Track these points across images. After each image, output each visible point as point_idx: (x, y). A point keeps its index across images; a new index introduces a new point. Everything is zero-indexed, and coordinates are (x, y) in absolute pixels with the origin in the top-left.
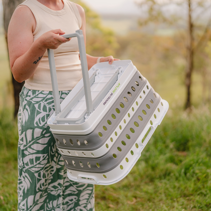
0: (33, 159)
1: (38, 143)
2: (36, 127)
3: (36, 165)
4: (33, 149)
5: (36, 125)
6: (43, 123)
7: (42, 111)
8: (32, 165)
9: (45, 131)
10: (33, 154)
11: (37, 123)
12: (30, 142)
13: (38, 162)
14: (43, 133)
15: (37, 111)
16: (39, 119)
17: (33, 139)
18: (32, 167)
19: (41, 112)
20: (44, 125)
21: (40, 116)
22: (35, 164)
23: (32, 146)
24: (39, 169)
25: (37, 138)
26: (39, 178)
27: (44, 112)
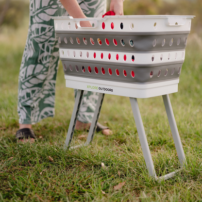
0: (38, 29)
1: (45, 12)
3: (41, 36)
4: (40, 18)
8: (37, 35)
10: (39, 23)
12: (38, 10)
13: (43, 33)
17: (41, 7)
18: (37, 37)
22: (40, 34)
23: (39, 15)
24: (44, 40)
25: (44, 7)
26: (42, 49)
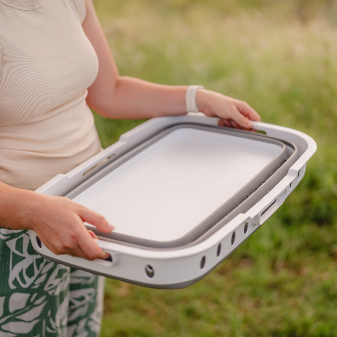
2: (13, 291)
5: (12, 287)
6: (29, 281)
7: (25, 254)
9: (35, 295)
11: (15, 282)
14: (32, 300)
15: (14, 254)
16: (21, 274)
19: (23, 258)
20: (33, 284)
21: (23, 265)
27: (32, 256)
